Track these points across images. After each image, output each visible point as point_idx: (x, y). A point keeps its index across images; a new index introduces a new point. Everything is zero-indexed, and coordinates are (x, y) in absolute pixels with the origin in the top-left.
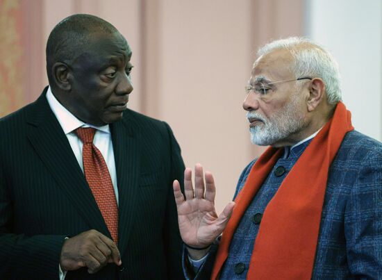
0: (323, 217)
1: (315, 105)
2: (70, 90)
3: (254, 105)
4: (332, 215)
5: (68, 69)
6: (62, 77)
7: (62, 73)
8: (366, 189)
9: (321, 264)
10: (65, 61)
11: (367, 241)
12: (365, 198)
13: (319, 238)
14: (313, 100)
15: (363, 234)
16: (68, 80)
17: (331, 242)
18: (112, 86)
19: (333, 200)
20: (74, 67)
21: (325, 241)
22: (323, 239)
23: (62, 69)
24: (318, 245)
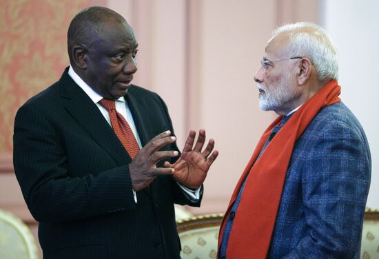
0: (287, 177)
1: (304, 79)
2: (86, 69)
3: (260, 79)
4: (293, 175)
5: (85, 51)
6: (80, 57)
7: (80, 54)
8: (318, 156)
9: (283, 216)
10: (83, 45)
11: (315, 198)
12: (316, 163)
13: (282, 194)
14: (302, 76)
15: (313, 193)
16: (85, 60)
17: (292, 198)
18: (120, 66)
19: (295, 164)
20: (89, 50)
21: (286, 198)
22: (285, 195)
23: (80, 51)
24: (281, 200)
